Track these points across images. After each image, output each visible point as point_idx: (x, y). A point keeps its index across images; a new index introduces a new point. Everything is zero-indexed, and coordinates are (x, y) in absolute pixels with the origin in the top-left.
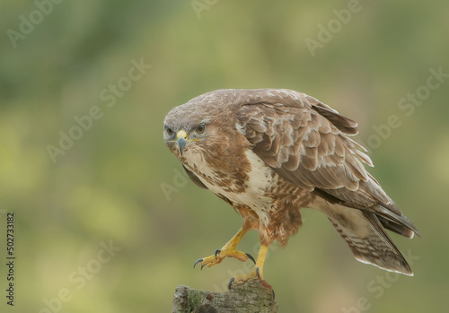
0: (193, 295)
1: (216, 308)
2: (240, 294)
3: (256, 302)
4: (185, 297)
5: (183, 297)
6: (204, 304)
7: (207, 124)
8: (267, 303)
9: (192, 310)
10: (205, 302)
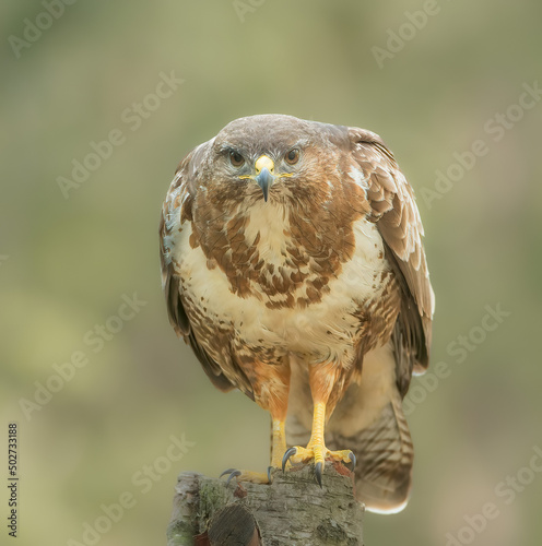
0: (209, 488)
1: (253, 512)
2: (296, 487)
3: (325, 501)
4: (195, 493)
5: (193, 493)
6: (229, 504)
7: (303, 149)
8: (344, 502)
9: (207, 516)
10: (232, 501)
